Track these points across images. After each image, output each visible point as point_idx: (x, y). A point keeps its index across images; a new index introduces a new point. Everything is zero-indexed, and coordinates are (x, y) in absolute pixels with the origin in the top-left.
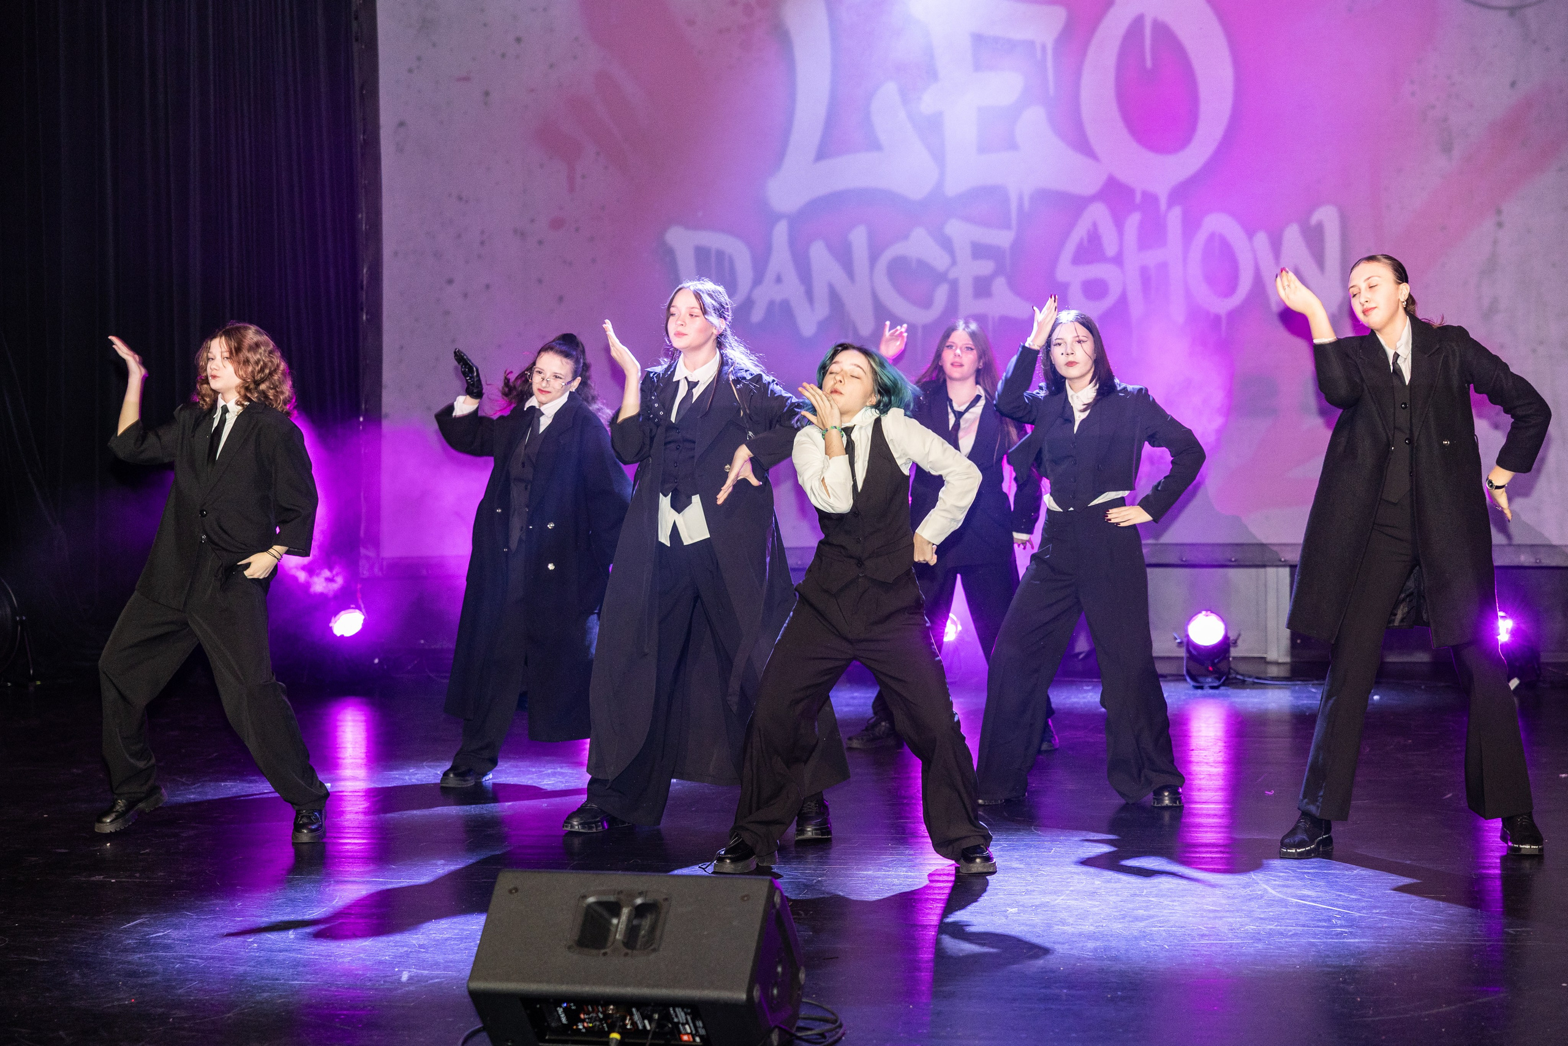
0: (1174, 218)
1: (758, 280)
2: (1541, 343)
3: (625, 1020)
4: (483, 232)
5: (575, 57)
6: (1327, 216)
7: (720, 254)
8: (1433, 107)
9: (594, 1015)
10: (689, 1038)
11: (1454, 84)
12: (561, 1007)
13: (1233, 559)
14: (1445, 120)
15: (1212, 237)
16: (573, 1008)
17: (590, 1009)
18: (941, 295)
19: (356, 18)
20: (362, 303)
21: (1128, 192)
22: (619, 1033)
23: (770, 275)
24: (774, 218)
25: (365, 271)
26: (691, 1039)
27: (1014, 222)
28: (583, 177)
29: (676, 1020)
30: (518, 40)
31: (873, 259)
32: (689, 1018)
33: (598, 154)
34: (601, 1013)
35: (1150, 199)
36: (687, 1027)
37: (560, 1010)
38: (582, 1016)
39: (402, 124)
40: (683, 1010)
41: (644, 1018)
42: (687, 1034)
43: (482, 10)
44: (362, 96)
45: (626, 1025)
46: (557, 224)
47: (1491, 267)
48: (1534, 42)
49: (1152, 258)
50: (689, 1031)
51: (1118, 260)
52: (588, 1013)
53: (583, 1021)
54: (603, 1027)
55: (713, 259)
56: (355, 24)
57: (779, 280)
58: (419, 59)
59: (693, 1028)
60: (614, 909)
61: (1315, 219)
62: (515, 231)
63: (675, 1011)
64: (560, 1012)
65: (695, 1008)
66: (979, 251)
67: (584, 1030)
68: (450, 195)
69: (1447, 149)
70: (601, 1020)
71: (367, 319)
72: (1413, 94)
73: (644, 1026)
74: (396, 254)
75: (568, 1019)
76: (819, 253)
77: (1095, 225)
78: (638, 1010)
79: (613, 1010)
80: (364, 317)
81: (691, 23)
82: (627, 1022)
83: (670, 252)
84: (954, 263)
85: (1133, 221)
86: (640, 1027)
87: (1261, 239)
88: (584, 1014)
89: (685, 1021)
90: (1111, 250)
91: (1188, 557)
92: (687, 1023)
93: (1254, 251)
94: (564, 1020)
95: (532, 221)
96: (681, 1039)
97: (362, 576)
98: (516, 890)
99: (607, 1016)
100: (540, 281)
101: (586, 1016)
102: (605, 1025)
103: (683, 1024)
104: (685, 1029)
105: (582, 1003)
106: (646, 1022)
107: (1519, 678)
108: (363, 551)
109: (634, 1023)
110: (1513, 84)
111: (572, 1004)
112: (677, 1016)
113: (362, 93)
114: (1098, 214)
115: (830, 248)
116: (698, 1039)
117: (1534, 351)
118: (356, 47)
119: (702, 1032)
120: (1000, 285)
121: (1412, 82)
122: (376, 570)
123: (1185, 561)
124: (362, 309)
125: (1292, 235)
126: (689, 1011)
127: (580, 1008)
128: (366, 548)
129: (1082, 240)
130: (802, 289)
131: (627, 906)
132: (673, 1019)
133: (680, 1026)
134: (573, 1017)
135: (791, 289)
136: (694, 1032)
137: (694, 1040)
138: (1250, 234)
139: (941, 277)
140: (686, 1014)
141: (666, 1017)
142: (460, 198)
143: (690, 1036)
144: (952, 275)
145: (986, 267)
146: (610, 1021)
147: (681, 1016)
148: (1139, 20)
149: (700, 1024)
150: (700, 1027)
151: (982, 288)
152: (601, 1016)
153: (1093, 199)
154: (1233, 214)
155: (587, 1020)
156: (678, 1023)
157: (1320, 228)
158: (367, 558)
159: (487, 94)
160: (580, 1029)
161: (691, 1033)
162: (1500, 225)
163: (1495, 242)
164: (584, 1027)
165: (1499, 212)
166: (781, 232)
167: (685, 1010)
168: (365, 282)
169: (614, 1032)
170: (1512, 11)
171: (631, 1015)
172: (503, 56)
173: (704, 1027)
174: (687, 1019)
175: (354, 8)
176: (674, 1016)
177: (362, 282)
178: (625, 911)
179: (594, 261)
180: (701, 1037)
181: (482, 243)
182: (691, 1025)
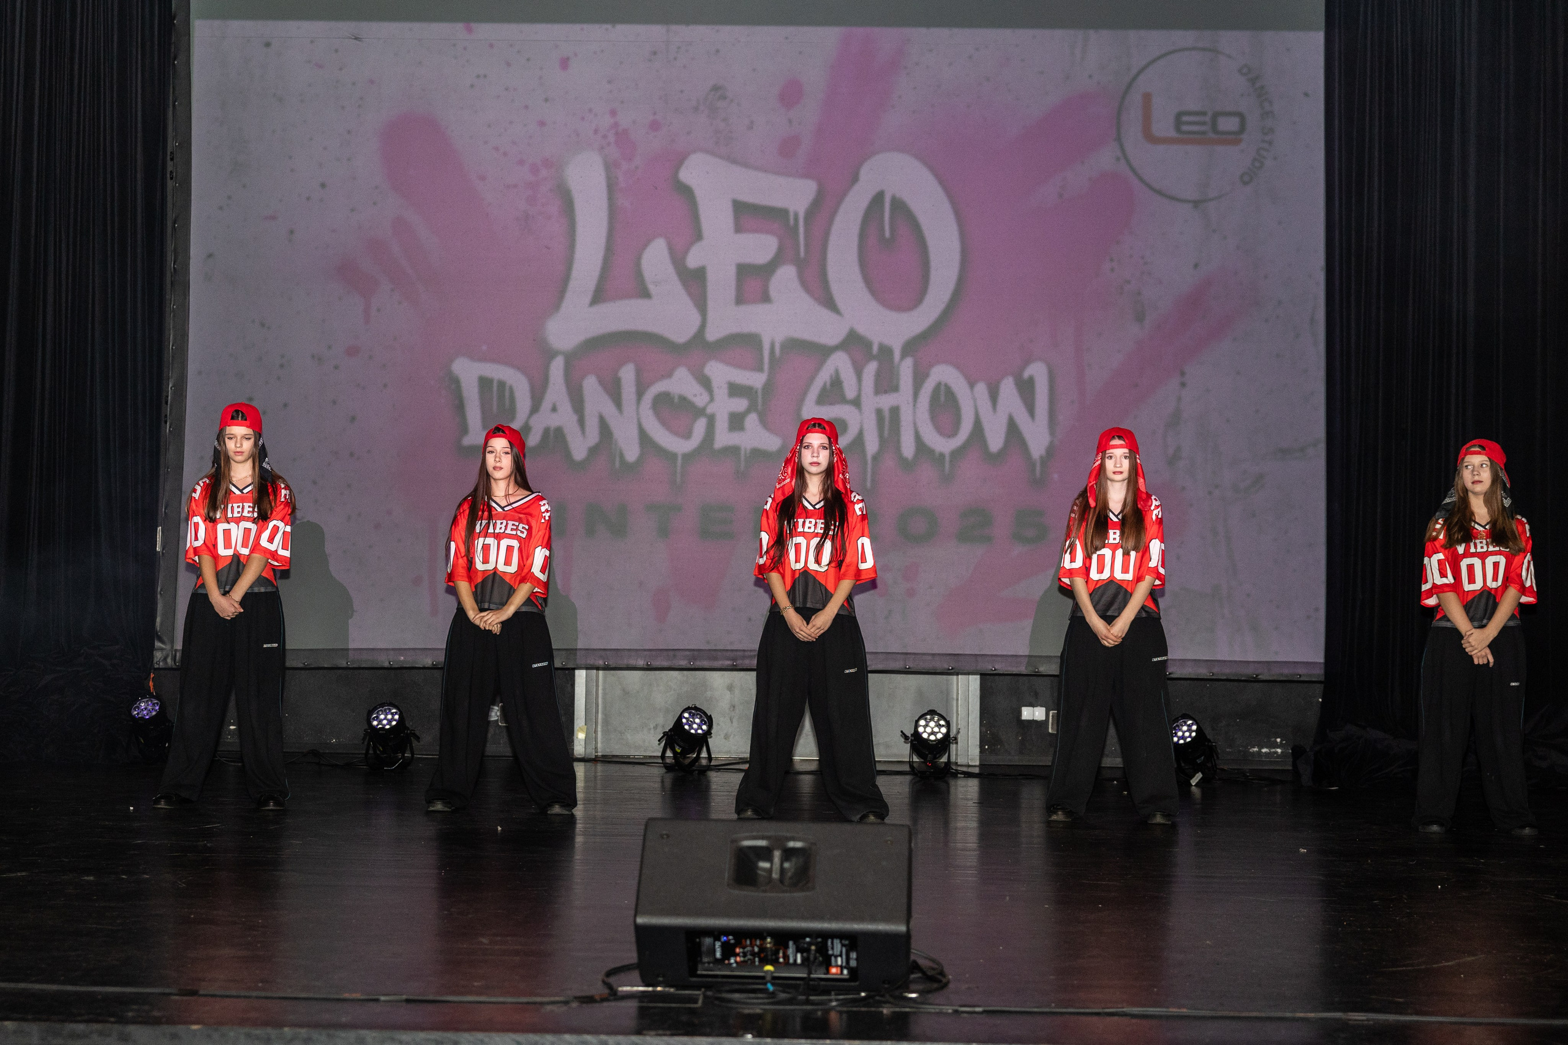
0: (906, 370)
1: (535, 409)
2: (1217, 487)
3: (779, 953)
4: (283, 356)
5: (375, 204)
6: (1037, 371)
7: (502, 384)
8: (1128, 282)
9: (749, 949)
10: (837, 971)
11: (1146, 263)
12: (719, 940)
13: (950, 668)
14: (1139, 294)
15: (939, 385)
16: (732, 942)
17: (748, 942)
18: (700, 427)
19: (172, 159)
20: (166, 416)
21: (868, 344)
22: (771, 965)
23: (546, 405)
24: (550, 354)
25: (170, 386)
26: (839, 972)
27: (766, 366)
28: (379, 310)
29: (830, 952)
30: (323, 185)
31: (640, 394)
32: (844, 950)
33: (392, 290)
34: (758, 946)
35: (886, 351)
36: (839, 959)
37: (718, 944)
38: (738, 950)
39: (210, 256)
40: (841, 942)
41: (798, 950)
42: (837, 966)
43: (290, 157)
44: (174, 228)
45: (778, 958)
46: (352, 351)
47: (1174, 421)
48: (1214, 231)
49: (887, 401)
50: (839, 963)
51: (856, 403)
52: (744, 948)
53: (736, 955)
54: (754, 962)
55: (495, 388)
56: (170, 164)
57: (554, 409)
58: (229, 198)
59: (844, 960)
60: (765, 853)
61: (1026, 374)
62: (313, 357)
63: (832, 943)
64: (717, 946)
65: (852, 940)
66: (735, 390)
67: (734, 965)
68: (253, 321)
69: (1140, 318)
70: (753, 954)
71: (169, 430)
72: (1112, 270)
73: (795, 960)
74: (200, 373)
75: (723, 954)
76: (591, 385)
77: (837, 372)
78: (795, 943)
79: (770, 943)
80: (167, 431)
81: (483, 178)
82: (781, 954)
83: (456, 382)
84: (712, 399)
85: (871, 368)
86: (791, 961)
87: (981, 388)
88: (740, 948)
89: (839, 953)
90: (850, 394)
91: (910, 664)
92: (841, 955)
93: (975, 400)
94: (718, 955)
95: (330, 347)
96: (828, 972)
97: (156, 666)
98: (668, 836)
99: (762, 949)
100: (334, 402)
101: (741, 950)
102: (757, 959)
103: (836, 957)
104: (836, 961)
105: (741, 935)
106: (799, 956)
107: (1202, 773)
108: (158, 644)
109: (786, 957)
110: (1196, 266)
111: (731, 937)
112: (833, 948)
113: (174, 226)
114: (840, 362)
115: (601, 382)
116: (845, 972)
117: (1210, 493)
118: (170, 184)
119: (853, 963)
120: (752, 420)
121: (1112, 260)
122: (169, 660)
123: (909, 668)
124: (166, 423)
125: (1008, 387)
126: (847, 942)
127: (738, 943)
128: (163, 642)
129: (825, 384)
130: (575, 418)
131: (777, 849)
132: (828, 950)
133: (833, 959)
134: (728, 951)
135: (565, 418)
136: (844, 964)
137: (842, 973)
138: (972, 385)
139: (700, 412)
140: (843, 945)
141: (823, 950)
142: (263, 325)
143: (839, 969)
144: (709, 411)
145: (740, 404)
146: (762, 955)
147: (837, 947)
148: (879, 198)
149: (854, 955)
150: (852, 959)
151: (736, 422)
152: (756, 949)
153: (836, 348)
154: (957, 367)
155: (741, 954)
156: (833, 955)
157: (1031, 381)
158: (162, 649)
159: (292, 232)
160: (732, 964)
161: (842, 967)
162: (1183, 385)
163: (1179, 399)
164: (736, 962)
165: (1183, 374)
166: (557, 368)
167: (843, 942)
168: (169, 398)
169: (767, 964)
170: (1196, 204)
171: (787, 947)
172: (308, 199)
173: (857, 959)
174: (841, 952)
175: (169, 150)
176: (830, 948)
177: (168, 397)
178: (777, 854)
179: (385, 386)
180: (851, 970)
181: (282, 366)
182: (844, 957)
